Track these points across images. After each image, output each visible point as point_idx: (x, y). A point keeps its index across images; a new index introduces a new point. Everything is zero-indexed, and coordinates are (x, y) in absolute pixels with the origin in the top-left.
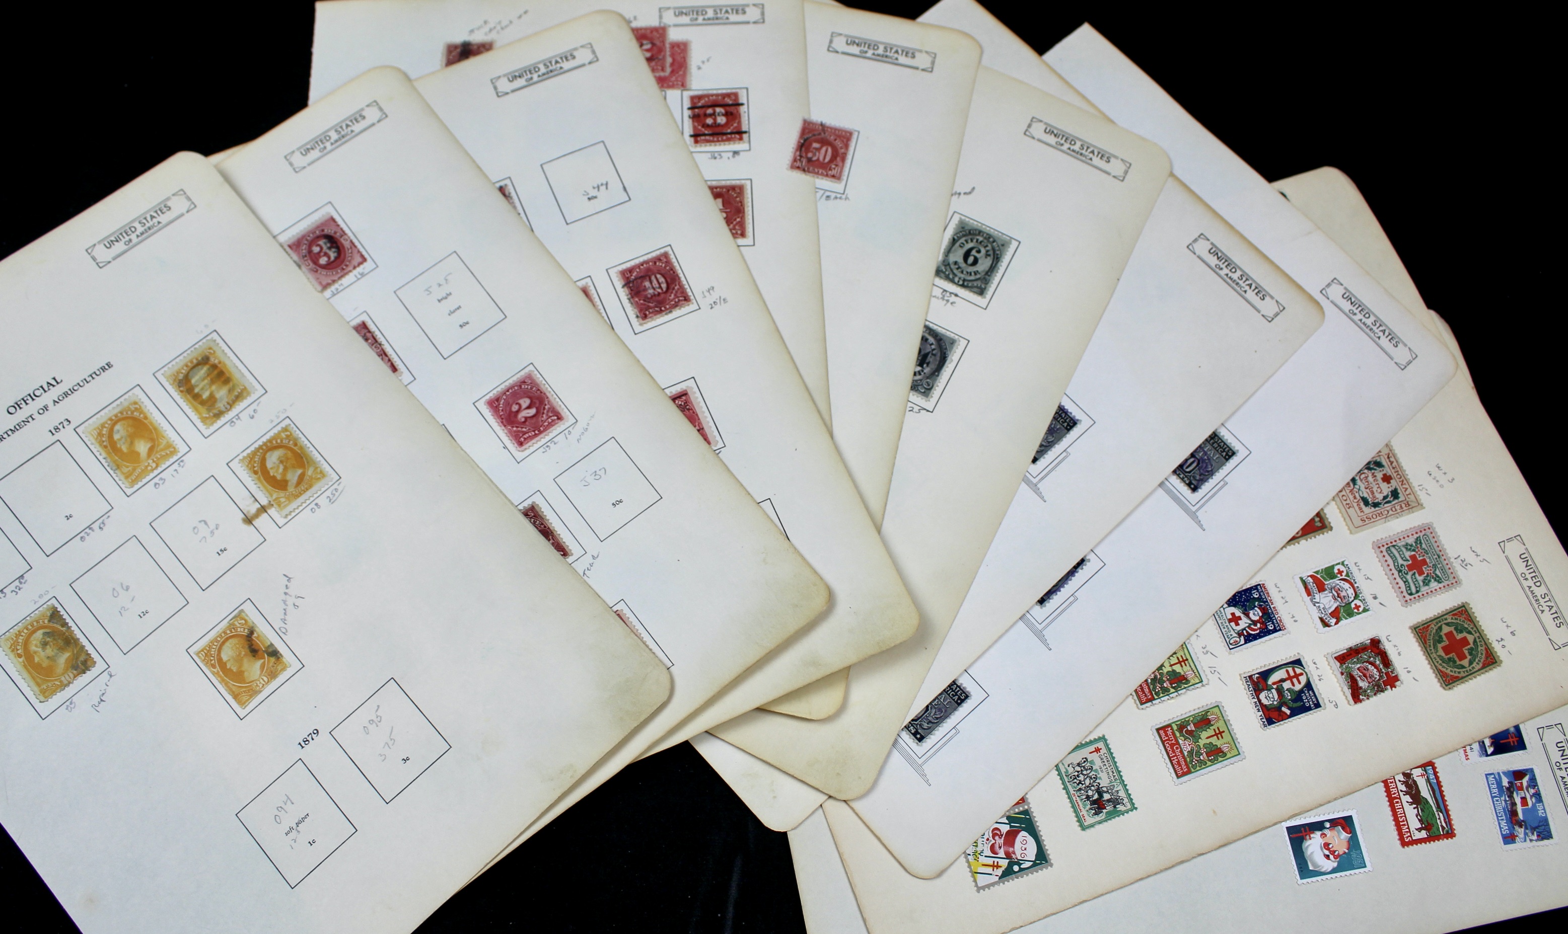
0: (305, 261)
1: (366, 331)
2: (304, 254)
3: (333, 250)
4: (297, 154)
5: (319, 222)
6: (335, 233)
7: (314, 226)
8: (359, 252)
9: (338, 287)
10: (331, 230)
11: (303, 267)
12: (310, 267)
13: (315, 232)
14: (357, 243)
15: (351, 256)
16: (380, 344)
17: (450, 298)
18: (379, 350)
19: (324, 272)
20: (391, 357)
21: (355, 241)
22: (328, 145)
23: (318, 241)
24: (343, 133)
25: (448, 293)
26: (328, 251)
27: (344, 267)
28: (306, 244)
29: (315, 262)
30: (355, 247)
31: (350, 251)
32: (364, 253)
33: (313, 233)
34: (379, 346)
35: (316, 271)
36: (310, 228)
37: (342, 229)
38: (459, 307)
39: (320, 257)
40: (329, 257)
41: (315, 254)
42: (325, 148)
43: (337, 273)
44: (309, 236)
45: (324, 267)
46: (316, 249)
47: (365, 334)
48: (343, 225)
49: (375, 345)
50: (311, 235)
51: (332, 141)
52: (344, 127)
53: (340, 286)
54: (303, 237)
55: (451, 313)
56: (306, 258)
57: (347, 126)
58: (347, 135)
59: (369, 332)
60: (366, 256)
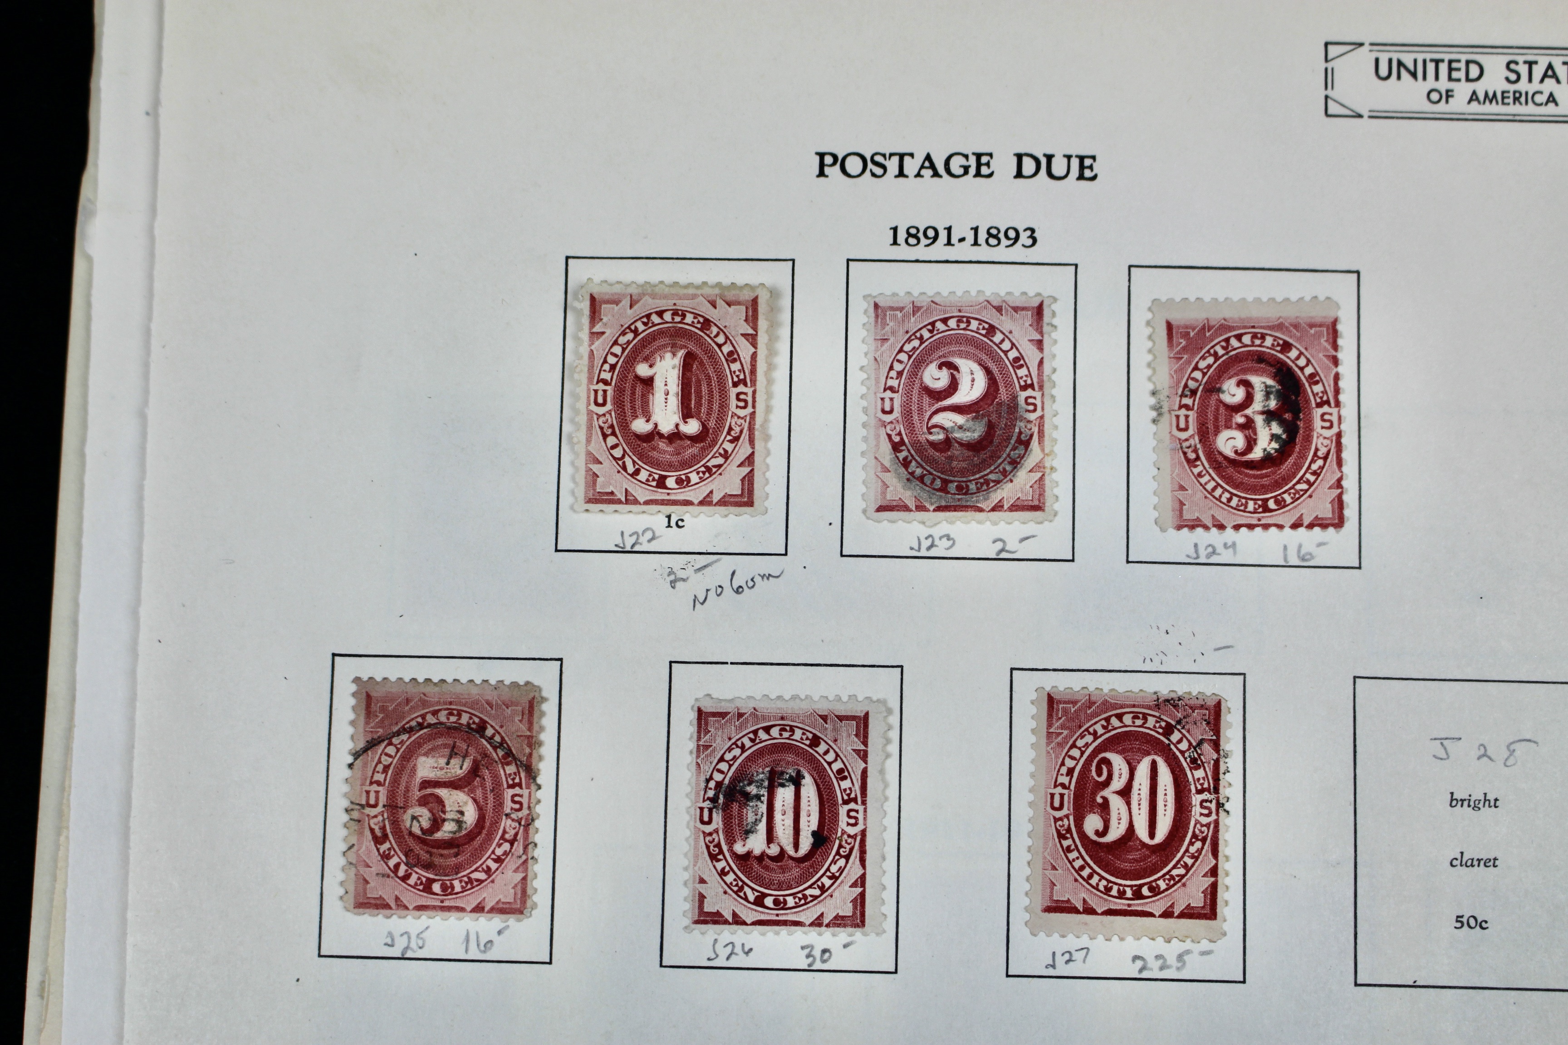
0: (1181, 407)
1: (1210, 736)
2: (1192, 384)
3: (1276, 429)
4: (1364, 58)
5: (1289, 314)
6: (1313, 379)
7: (1272, 314)
8: (1339, 484)
9: (1220, 549)
10: (1309, 362)
11: (1167, 421)
12: (1183, 435)
13: (1263, 337)
14: (1349, 455)
15: (1310, 484)
16: (1219, 805)
17: (1486, 811)
18: (1205, 820)
19: (1211, 479)
20: (1223, 866)
21: (1349, 442)
22: (1463, 90)
23: (1256, 372)
24: (1523, 86)
25: (1491, 797)
26: (1259, 420)
27: (1271, 504)
28: (1216, 356)
29: (1206, 434)
30: (1340, 463)
31: (1314, 467)
32: (1350, 498)
33: (1254, 336)
34: (1213, 806)
35: (1191, 463)
36: (1256, 313)
37: (1337, 377)
38: (1491, 863)
39: (1228, 427)
40: (1251, 443)
41: (1221, 402)
42: (1449, 94)
43: (1242, 508)
44: (1239, 337)
45: (1219, 462)
46: (1232, 393)
47: (1201, 743)
48: (1347, 369)
49: (1205, 796)
50: (1246, 339)
51: (1480, 87)
52: (1538, 71)
53: (1225, 546)
54: (1224, 327)
55: (1461, 862)
56: (1188, 401)
57: (1550, 72)
58: (1531, 98)
59: (1216, 745)
60: (1350, 512)
